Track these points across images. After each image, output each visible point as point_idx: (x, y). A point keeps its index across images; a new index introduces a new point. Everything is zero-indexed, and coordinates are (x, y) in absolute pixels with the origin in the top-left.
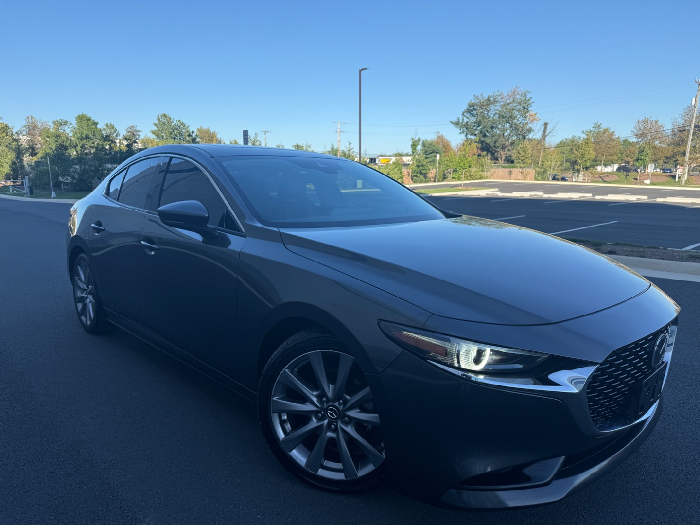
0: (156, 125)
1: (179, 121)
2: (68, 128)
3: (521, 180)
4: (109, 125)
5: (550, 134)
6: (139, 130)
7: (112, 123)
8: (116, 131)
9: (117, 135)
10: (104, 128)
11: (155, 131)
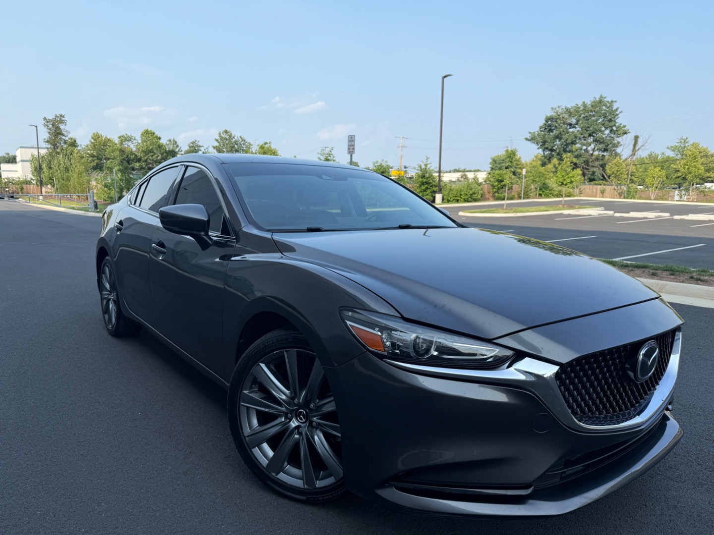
0: (217, 140)
1: (241, 137)
2: (133, 143)
3: (617, 198)
4: (172, 141)
5: (642, 148)
6: (201, 145)
7: (176, 139)
8: (178, 146)
9: (179, 151)
10: (168, 143)
11: (217, 146)
